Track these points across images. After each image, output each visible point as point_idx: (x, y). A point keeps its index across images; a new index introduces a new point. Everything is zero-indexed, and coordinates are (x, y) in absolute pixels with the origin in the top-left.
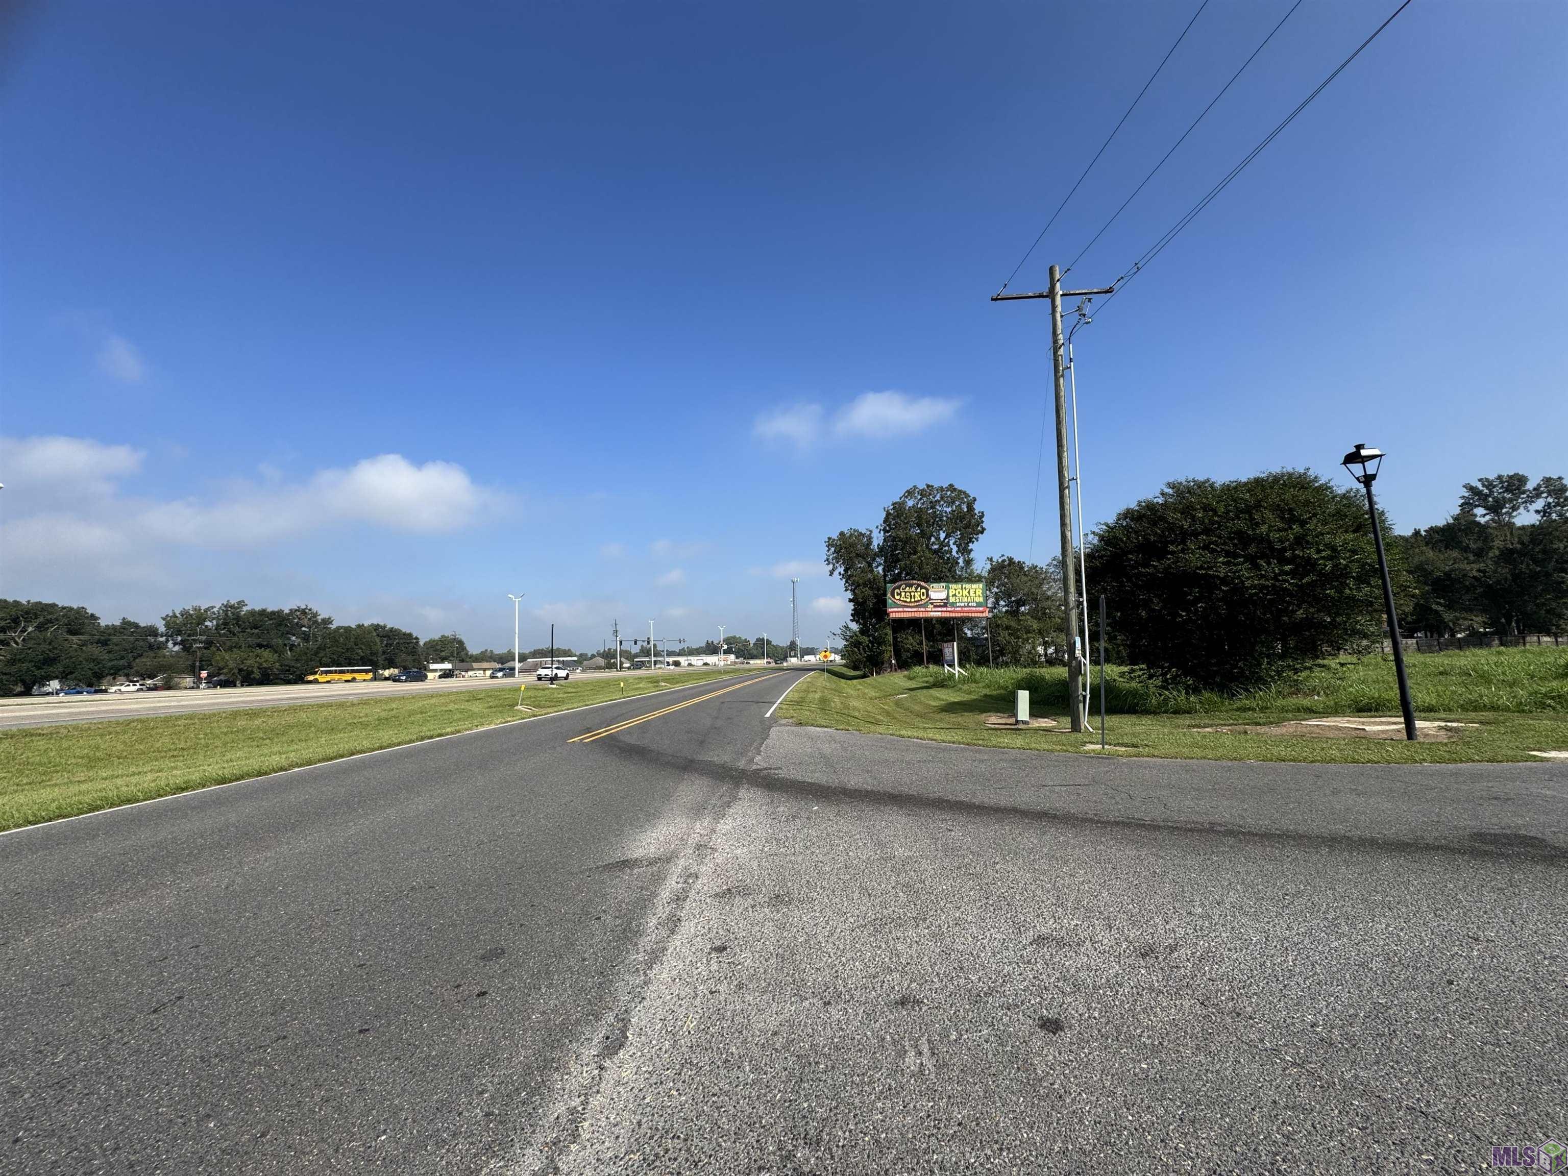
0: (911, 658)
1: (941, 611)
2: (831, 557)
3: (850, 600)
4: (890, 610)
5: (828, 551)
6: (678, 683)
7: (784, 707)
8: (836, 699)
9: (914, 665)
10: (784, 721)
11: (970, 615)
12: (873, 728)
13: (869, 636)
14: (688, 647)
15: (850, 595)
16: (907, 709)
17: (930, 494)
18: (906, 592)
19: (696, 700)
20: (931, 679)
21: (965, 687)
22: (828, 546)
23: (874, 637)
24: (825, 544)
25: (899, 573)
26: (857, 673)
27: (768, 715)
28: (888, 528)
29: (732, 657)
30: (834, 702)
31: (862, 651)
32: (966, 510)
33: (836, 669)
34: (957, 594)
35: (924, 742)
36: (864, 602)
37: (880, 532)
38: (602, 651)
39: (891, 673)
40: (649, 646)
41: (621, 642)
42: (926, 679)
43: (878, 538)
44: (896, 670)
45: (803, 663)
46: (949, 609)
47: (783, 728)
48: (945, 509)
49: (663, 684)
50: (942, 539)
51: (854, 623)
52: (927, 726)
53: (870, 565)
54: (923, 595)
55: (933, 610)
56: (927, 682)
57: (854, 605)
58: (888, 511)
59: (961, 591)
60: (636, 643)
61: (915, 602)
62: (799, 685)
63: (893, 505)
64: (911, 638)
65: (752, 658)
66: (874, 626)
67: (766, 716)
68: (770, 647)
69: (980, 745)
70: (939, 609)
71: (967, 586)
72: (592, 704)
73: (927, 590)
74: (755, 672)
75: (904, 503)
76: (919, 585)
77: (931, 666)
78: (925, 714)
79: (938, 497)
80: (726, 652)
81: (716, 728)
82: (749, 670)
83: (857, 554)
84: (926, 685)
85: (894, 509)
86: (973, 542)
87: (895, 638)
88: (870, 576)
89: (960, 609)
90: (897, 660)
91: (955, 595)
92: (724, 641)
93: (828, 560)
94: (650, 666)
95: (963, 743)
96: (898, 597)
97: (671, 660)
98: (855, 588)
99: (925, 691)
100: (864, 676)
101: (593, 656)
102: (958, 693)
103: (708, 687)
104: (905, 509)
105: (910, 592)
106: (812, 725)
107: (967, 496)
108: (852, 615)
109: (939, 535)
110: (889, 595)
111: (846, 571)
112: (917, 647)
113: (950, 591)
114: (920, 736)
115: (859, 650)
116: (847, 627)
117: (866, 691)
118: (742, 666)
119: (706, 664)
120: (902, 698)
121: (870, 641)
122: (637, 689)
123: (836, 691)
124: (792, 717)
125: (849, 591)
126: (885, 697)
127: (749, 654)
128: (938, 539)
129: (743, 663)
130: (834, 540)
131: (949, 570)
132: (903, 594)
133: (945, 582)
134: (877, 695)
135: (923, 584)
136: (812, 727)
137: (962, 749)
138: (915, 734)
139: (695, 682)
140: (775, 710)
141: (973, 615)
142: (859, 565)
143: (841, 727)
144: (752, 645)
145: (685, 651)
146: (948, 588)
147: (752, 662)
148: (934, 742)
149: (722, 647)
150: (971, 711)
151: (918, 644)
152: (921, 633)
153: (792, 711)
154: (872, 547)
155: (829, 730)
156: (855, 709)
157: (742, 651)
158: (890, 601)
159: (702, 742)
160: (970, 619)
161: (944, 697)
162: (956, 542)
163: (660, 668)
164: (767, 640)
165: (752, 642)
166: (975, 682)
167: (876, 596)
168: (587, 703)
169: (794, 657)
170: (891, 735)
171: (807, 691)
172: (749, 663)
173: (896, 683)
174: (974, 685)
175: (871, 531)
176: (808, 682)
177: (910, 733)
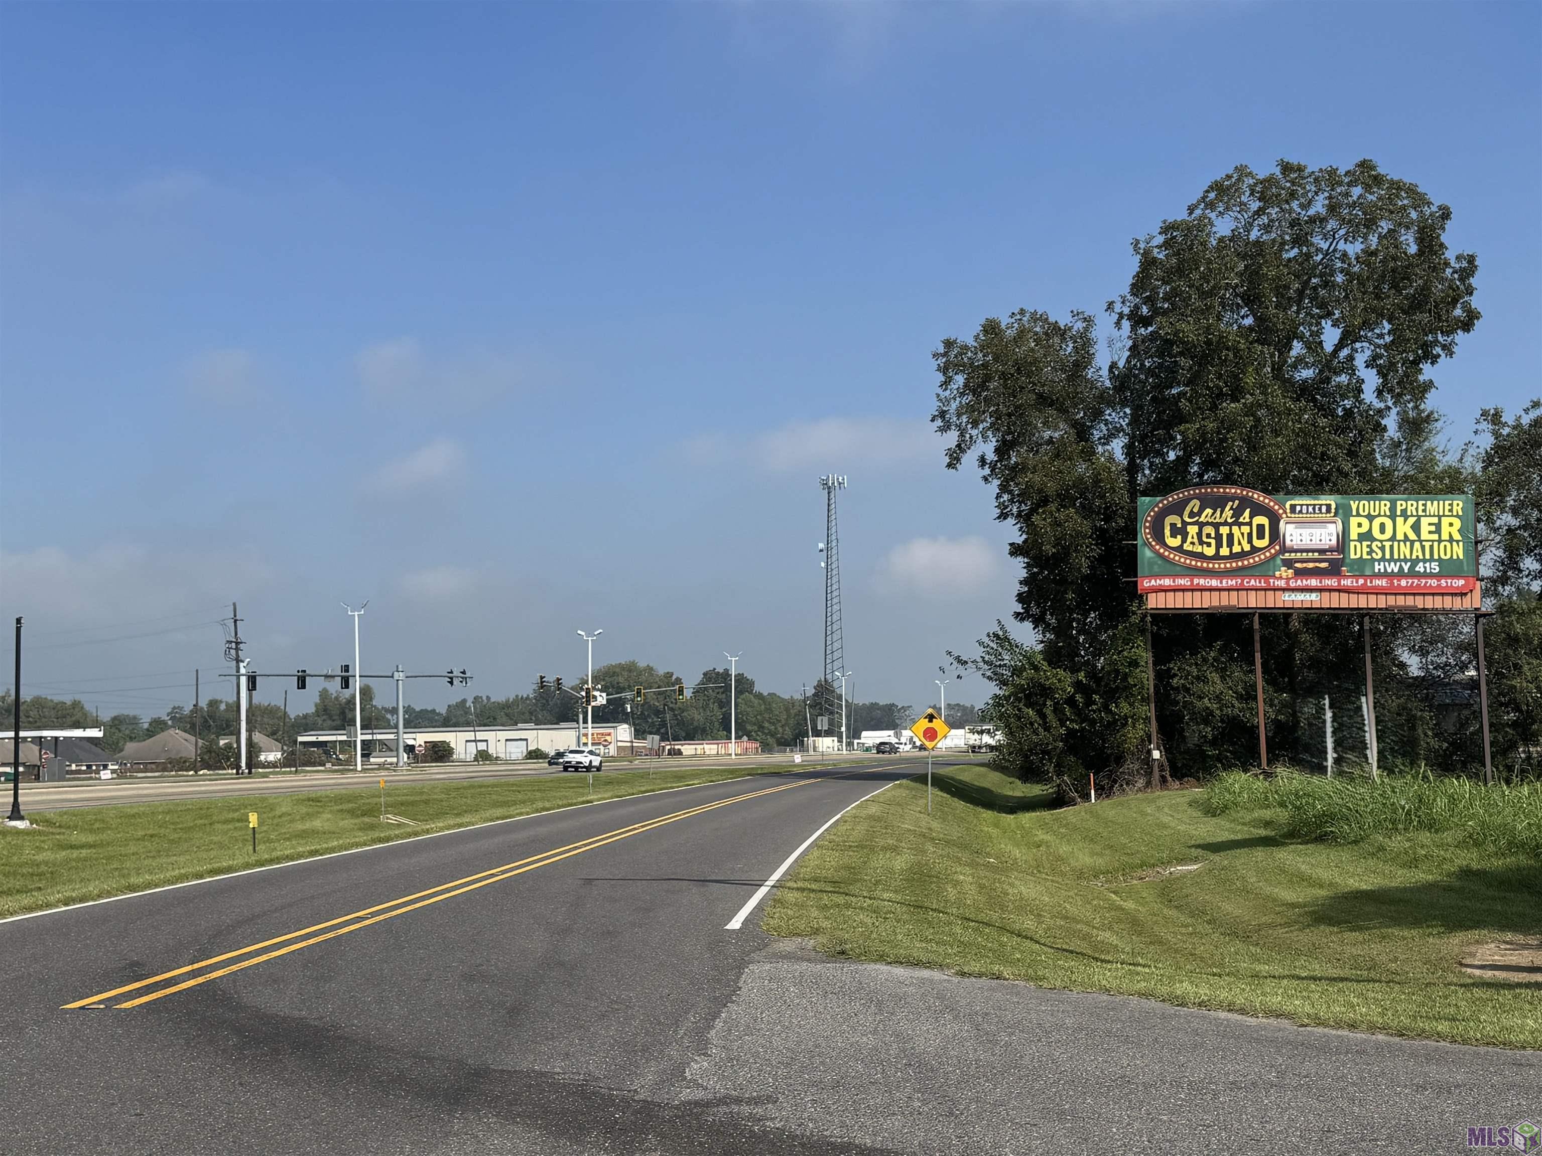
0: (1214, 743)
1: (1320, 590)
2: (954, 405)
3: (1016, 550)
4: (1146, 584)
5: (945, 384)
6: (440, 814)
7: (791, 896)
8: (965, 876)
9: (1228, 767)
10: (788, 945)
11: (1419, 602)
12: (1080, 969)
13: (1074, 670)
14: (476, 699)
15: (1013, 533)
16: (1198, 913)
17: (1293, 195)
18: (1201, 525)
19: (500, 874)
20: (1282, 816)
21: (1397, 843)
22: (944, 370)
23: (1093, 674)
24: (934, 364)
25: (1183, 462)
26: (1035, 790)
27: (735, 924)
28: (1145, 310)
29: (623, 733)
30: (956, 884)
31: (1051, 717)
32: (1413, 249)
33: (967, 776)
34: (1376, 533)
35: (1252, 1021)
36: (1062, 557)
37: (1118, 324)
38: (188, 708)
39: (1149, 795)
40: (347, 693)
41: (252, 681)
42: (1267, 814)
43: (1110, 343)
44: (1163, 780)
45: (858, 754)
46: (1347, 583)
47: (785, 965)
48: (1341, 246)
49: (392, 819)
50: (1329, 347)
51: (1028, 625)
52: (1264, 968)
53: (1082, 433)
54: (1261, 536)
55: (1292, 584)
56: (1267, 824)
57: (1028, 566)
58: (1146, 253)
59: (1389, 523)
60: (302, 683)
61: (1233, 556)
62: (843, 828)
63: (1165, 230)
64: (1215, 677)
65: (690, 737)
66: (1092, 638)
67: (729, 927)
68: (748, 703)
69: (1440, 1036)
70: (1314, 582)
71: (1411, 506)
72: (149, 886)
73: (1275, 520)
74: (696, 783)
75: (1202, 225)
76: (1245, 503)
77: (1282, 771)
78: (1259, 928)
79: (1319, 206)
80: (603, 716)
81: (561, 964)
82: (680, 777)
83: (1040, 396)
84: (1263, 832)
85: (1167, 244)
86: (1435, 359)
87: (1162, 677)
88: (1081, 468)
89: (1382, 583)
90: (1168, 751)
91: (1367, 536)
92: (596, 679)
93: (942, 414)
94: (351, 761)
95: (1384, 1028)
96: (1174, 542)
97: (420, 739)
98: (1033, 511)
99: (1259, 853)
100: (1058, 801)
101: (158, 726)
102: (1371, 862)
103: (542, 830)
104: (1204, 244)
105: (1216, 526)
106: (881, 958)
107: (1419, 200)
108: (1021, 598)
109: (1319, 333)
110: (1144, 533)
111: (1002, 451)
112: (1237, 708)
113: (1354, 521)
114: (1240, 1001)
115: (1043, 716)
116: (1002, 639)
117: (1064, 849)
118: (654, 763)
119: (535, 755)
120: (1184, 876)
121: (1078, 685)
122: (303, 835)
123: (964, 847)
124: (816, 932)
125: (1011, 521)
126: (1126, 869)
127: (681, 723)
128: (1313, 346)
129: (658, 753)
130: (966, 348)
131: (1352, 454)
132: (1193, 530)
133: (1336, 490)
134: (1100, 862)
135: (1258, 496)
136: (883, 968)
137: (1378, 1047)
138: (1224, 995)
139: (499, 812)
140: (759, 907)
141: (1429, 603)
142: (1047, 434)
143: (975, 967)
144: (688, 693)
145: (467, 711)
146: (1344, 513)
147: (688, 749)
148: (1285, 1023)
149: (589, 698)
150: (1416, 923)
151: (1240, 697)
152: (1253, 663)
153: (815, 913)
154: (1090, 373)
155: (936, 975)
156: (1023, 906)
157: (657, 713)
158: (1148, 553)
159: (514, 1011)
160: (1417, 617)
161: (1325, 875)
162: (1375, 357)
163: (381, 767)
164: (740, 678)
165: (691, 682)
166: (1432, 825)
167: (1102, 536)
168: (133, 880)
169: (829, 733)
170: (1141, 994)
171: (866, 847)
172: (679, 753)
173: (1165, 826)
174: (1425, 837)
175: (1088, 320)
176: (871, 817)
177: (1204, 992)
